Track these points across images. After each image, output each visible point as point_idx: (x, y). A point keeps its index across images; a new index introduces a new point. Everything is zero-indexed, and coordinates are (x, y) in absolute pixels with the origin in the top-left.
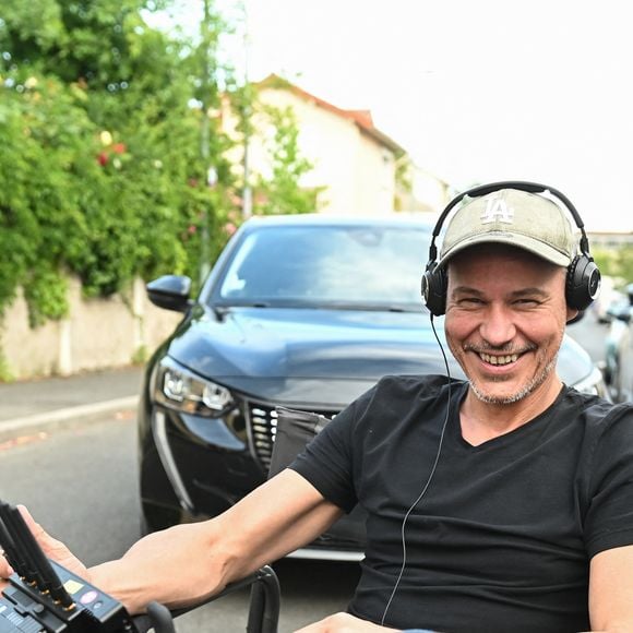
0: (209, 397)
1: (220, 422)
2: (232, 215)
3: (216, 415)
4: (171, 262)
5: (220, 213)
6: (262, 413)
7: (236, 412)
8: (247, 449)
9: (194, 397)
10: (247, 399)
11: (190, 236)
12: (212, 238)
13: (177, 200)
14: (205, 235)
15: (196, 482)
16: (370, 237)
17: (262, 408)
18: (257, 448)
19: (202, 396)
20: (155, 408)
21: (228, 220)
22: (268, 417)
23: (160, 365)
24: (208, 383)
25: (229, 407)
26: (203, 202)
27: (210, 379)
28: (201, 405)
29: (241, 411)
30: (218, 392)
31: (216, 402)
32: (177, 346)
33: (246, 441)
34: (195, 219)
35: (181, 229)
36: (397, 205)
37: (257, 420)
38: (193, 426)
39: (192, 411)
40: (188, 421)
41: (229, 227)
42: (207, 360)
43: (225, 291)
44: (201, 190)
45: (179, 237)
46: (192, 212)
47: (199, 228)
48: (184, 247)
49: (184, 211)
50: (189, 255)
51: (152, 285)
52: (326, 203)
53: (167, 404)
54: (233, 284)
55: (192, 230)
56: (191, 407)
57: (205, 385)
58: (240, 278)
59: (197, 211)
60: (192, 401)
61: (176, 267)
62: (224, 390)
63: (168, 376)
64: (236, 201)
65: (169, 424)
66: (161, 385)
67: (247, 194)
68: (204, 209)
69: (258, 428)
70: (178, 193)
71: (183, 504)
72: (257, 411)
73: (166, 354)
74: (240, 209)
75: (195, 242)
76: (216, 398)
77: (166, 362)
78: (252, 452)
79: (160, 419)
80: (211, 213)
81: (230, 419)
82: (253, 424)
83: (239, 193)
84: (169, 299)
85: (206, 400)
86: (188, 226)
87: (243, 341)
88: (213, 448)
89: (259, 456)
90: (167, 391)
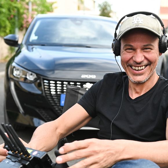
0: (29, 76)
1: (33, 85)
2: (25, 11)
3: (32, 82)
4: (5, 27)
5: (21, 11)
6: (47, 82)
7: (38, 81)
8: (42, 93)
9: (24, 76)
10: (42, 77)
11: (11, 19)
12: (19, 19)
13: (7, 6)
14: (16, 18)
15: (25, 104)
16: (78, 22)
17: (47, 80)
18: (45, 93)
19: (26, 76)
20: (10, 80)
21: (23, 13)
22: (49, 83)
23: (11, 65)
24: (28, 71)
25: (36, 80)
26: (16, 7)
27: (29, 70)
28: (26, 79)
29: (40, 81)
30: (31, 74)
31: (31, 77)
32: (17, 59)
33: (42, 90)
34: (13, 13)
35: (8, 16)
36: (79, 8)
37: (45, 84)
38: (24, 86)
39: (23, 81)
40: (21, 84)
41: (24, 16)
42: (25, 63)
43: (31, 40)
44: (15, 3)
45: (8, 19)
46: (12, 10)
47: (14, 16)
48: (10, 22)
49: (9, 10)
50: (11, 25)
51: (6, 38)
52: (56, 8)
53: (15, 79)
54: (33, 37)
55: (12, 17)
56: (22, 80)
57: (27, 73)
58: (36, 35)
59: (14, 10)
60: (23, 77)
61: (6, 29)
62: (33, 74)
63: (14, 69)
64: (26, 6)
65: (15, 85)
66: (12, 72)
67: (30, 4)
68: (16, 10)
69: (46, 87)
70: (8, 4)
71: (21, 112)
72: (45, 81)
73: (13, 62)
74: (28, 9)
75: (13, 20)
76: (31, 76)
77: (14, 64)
78: (44, 94)
79: (12, 84)
80: (18, 10)
81: (37, 84)
82: (44, 85)
83: (28, 4)
84: (12, 42)
85: (28, 77)
86: (10, 15)
87: (41, 57)
88: (30, 93)
89: (47, 96)
90: (14, 74)
